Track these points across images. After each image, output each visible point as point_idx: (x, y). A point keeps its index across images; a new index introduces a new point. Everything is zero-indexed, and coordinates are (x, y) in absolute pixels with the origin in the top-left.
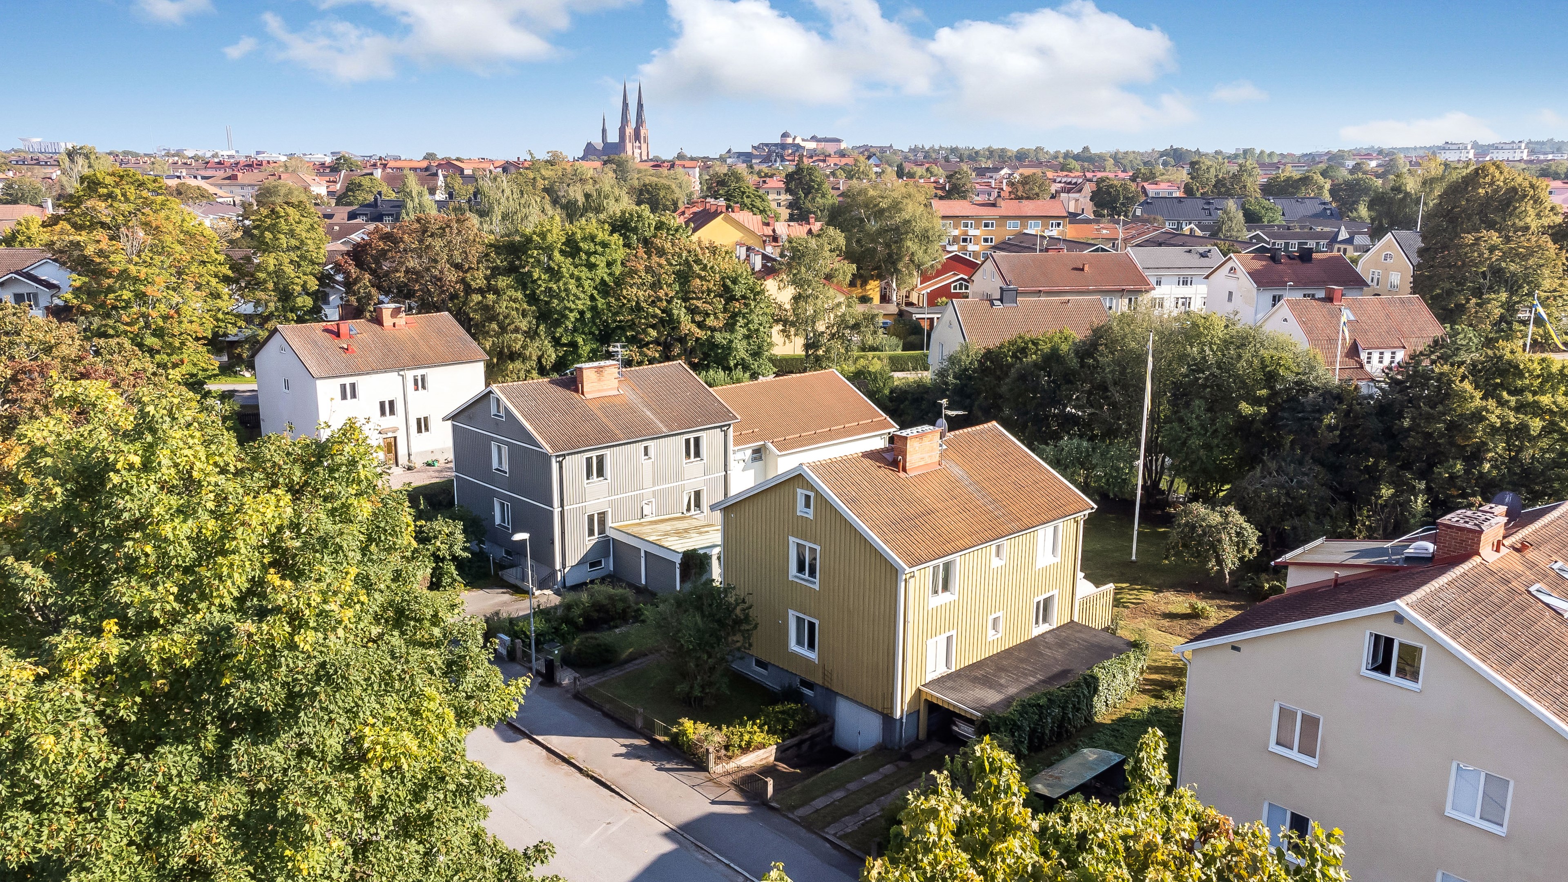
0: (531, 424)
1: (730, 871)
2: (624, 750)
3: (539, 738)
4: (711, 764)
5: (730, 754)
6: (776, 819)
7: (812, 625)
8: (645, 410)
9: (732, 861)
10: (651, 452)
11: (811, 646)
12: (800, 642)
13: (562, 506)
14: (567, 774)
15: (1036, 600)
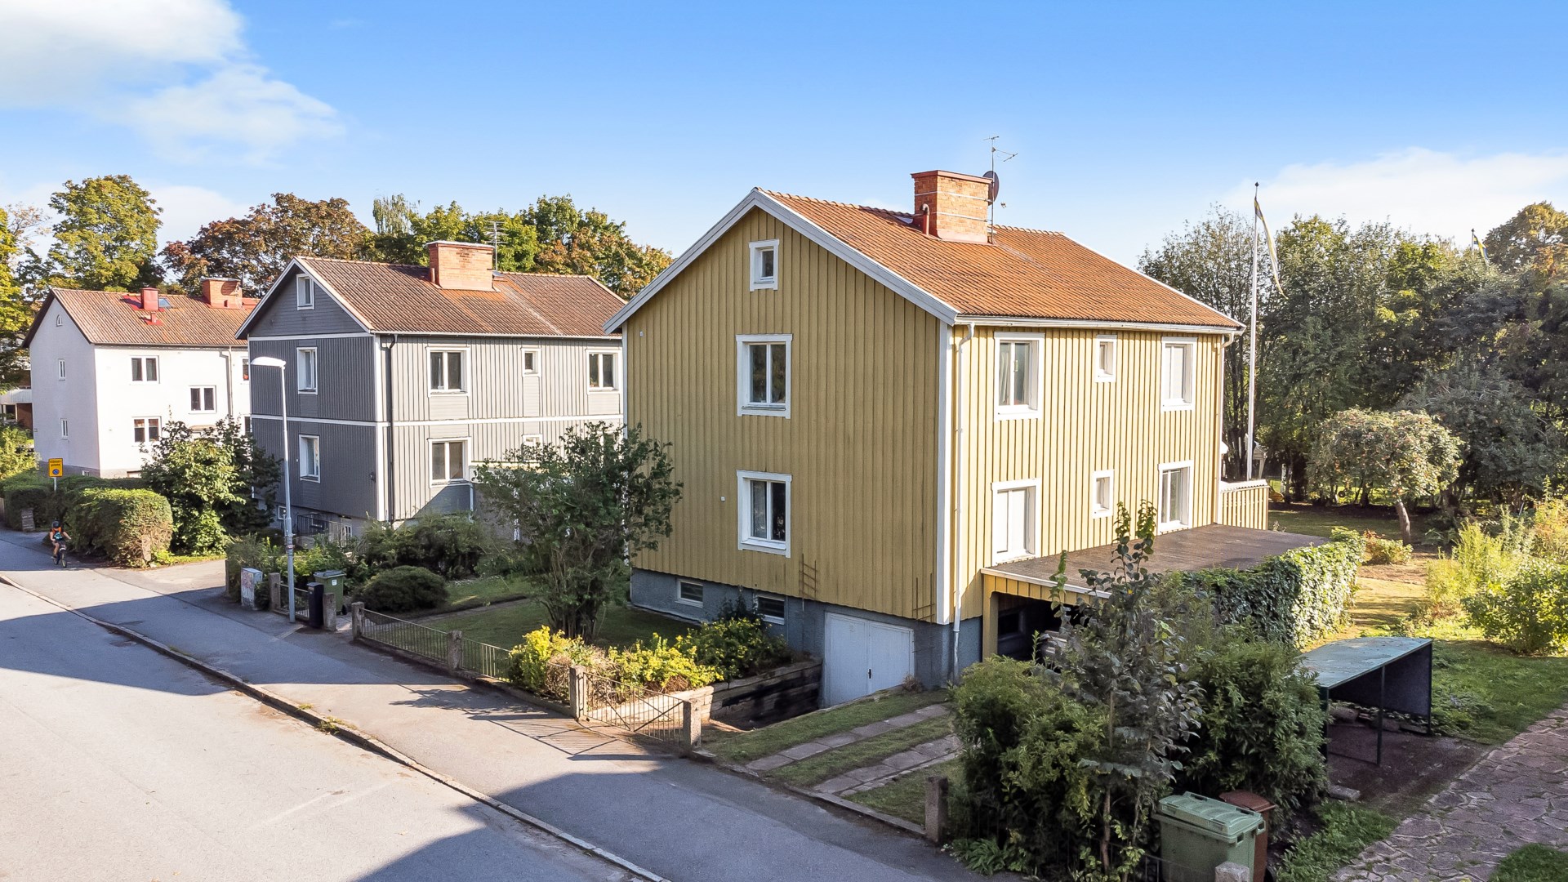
1: (591, 863)
2: (417, 697)
3: (258, 687)
4: (582, 701)
5: (620, 690)
6: (707, 775)
7: (779, 489)
8: (531, 310)
9: (599, 844)
10: (537, 361)
11: (779, 534)
12: (757, 532)
13: (390, 419)
14: (287, 729)
15: (1163, 467)
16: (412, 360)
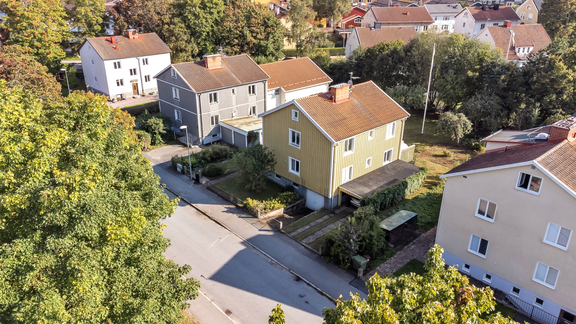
0: (187, 80)
1: (266, 257)
2: (226, 210)
3: (194, 205)
4: (259, 216)
5: (266, 211)
6: (284, 237)
7: (298, 163)
8: (232, 74)
9: (267, 253)
10: (235, 91)
11: (297, 170)
12: (293, 169)
13: (201, 113)
14: (204, 219)
15: (385, 152)
16: (205, 97)
